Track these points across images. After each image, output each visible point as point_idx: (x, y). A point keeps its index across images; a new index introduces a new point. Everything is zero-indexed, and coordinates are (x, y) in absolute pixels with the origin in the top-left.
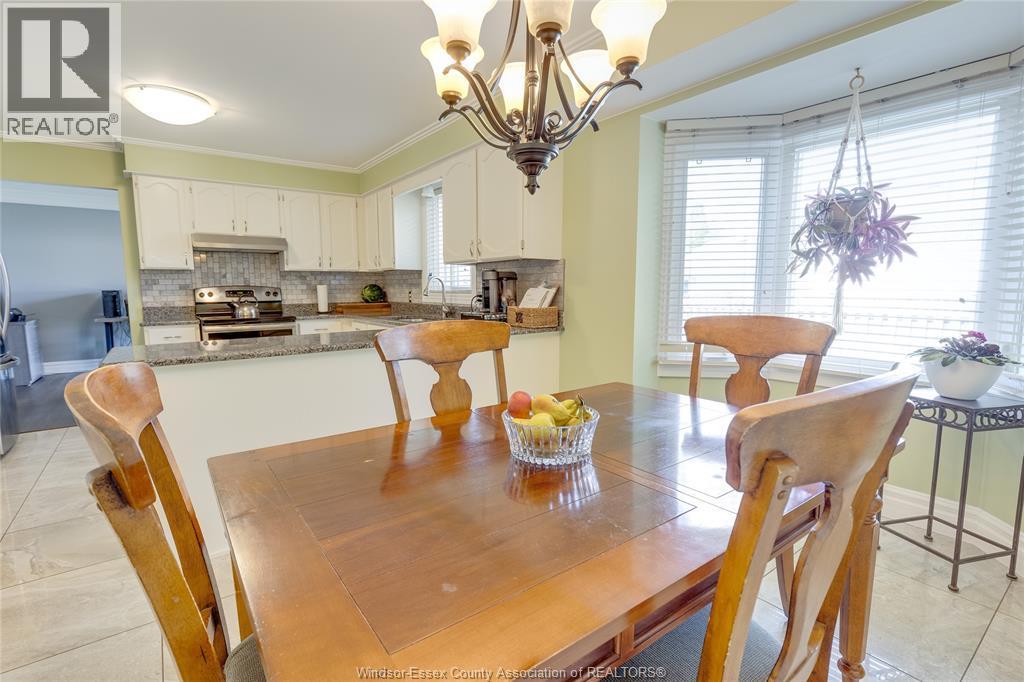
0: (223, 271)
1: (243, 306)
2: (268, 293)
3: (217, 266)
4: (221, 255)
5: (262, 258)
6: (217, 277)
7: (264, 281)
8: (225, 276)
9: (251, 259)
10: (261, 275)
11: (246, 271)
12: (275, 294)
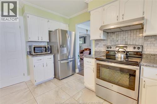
0: (117, 39)
1: (119, 53)
2: (135, 48)
3: (115, 37)
4: (117, 33)
5: (135, 32)
6: (115, 41)
7: (134, 42)
8: (118, 41)
9: (129, 33)
10: (134, 40)
11: (127, 39)
12: (139, 48)
